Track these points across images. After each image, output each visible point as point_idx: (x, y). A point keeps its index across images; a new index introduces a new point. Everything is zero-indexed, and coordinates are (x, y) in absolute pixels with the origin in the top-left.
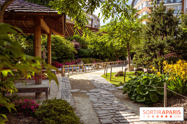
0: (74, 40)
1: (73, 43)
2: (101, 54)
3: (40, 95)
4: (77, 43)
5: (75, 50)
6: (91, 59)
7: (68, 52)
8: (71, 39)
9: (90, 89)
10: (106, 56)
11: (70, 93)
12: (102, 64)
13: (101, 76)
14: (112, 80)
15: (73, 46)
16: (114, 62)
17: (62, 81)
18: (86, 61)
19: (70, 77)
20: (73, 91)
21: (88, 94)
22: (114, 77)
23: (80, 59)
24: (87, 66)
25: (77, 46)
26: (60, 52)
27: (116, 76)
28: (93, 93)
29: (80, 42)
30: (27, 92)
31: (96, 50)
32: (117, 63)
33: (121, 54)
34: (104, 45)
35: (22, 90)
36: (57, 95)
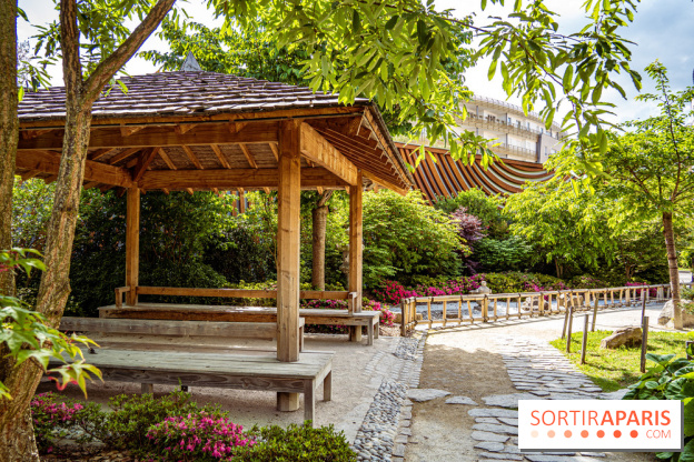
0: (461, 207)
1: (458, 220)
2: (561, 257)
3: (291, 403)
4: (472, 219)
5: (463, 243)
6: (525, 277)
7: (436, 250)
8: (452, 205)
9: (491, 392)
10: (582, 267)
11: (408, 402)
12: (562, 296)
13: (551, 343)
14: (589, 359)
15: (458, 229)
16: (613, 290)
17: (394, 354)
18: (502, 284)
19: (432, 341)
20: (422, 395)
21: (474, 412)
22: (601, 348)
23: (479, 276)
24: (499, 300)
25: (472, 228)
26: (409, 249)
27: (609, 345)
28: (495, 412)
29: (481, 215)
30: (242, 388)
31: (543, 244)
32: (628, 293)
33: (647, 257)
34: (573, 224)
35: (230, 379)
36: (355, 405)
